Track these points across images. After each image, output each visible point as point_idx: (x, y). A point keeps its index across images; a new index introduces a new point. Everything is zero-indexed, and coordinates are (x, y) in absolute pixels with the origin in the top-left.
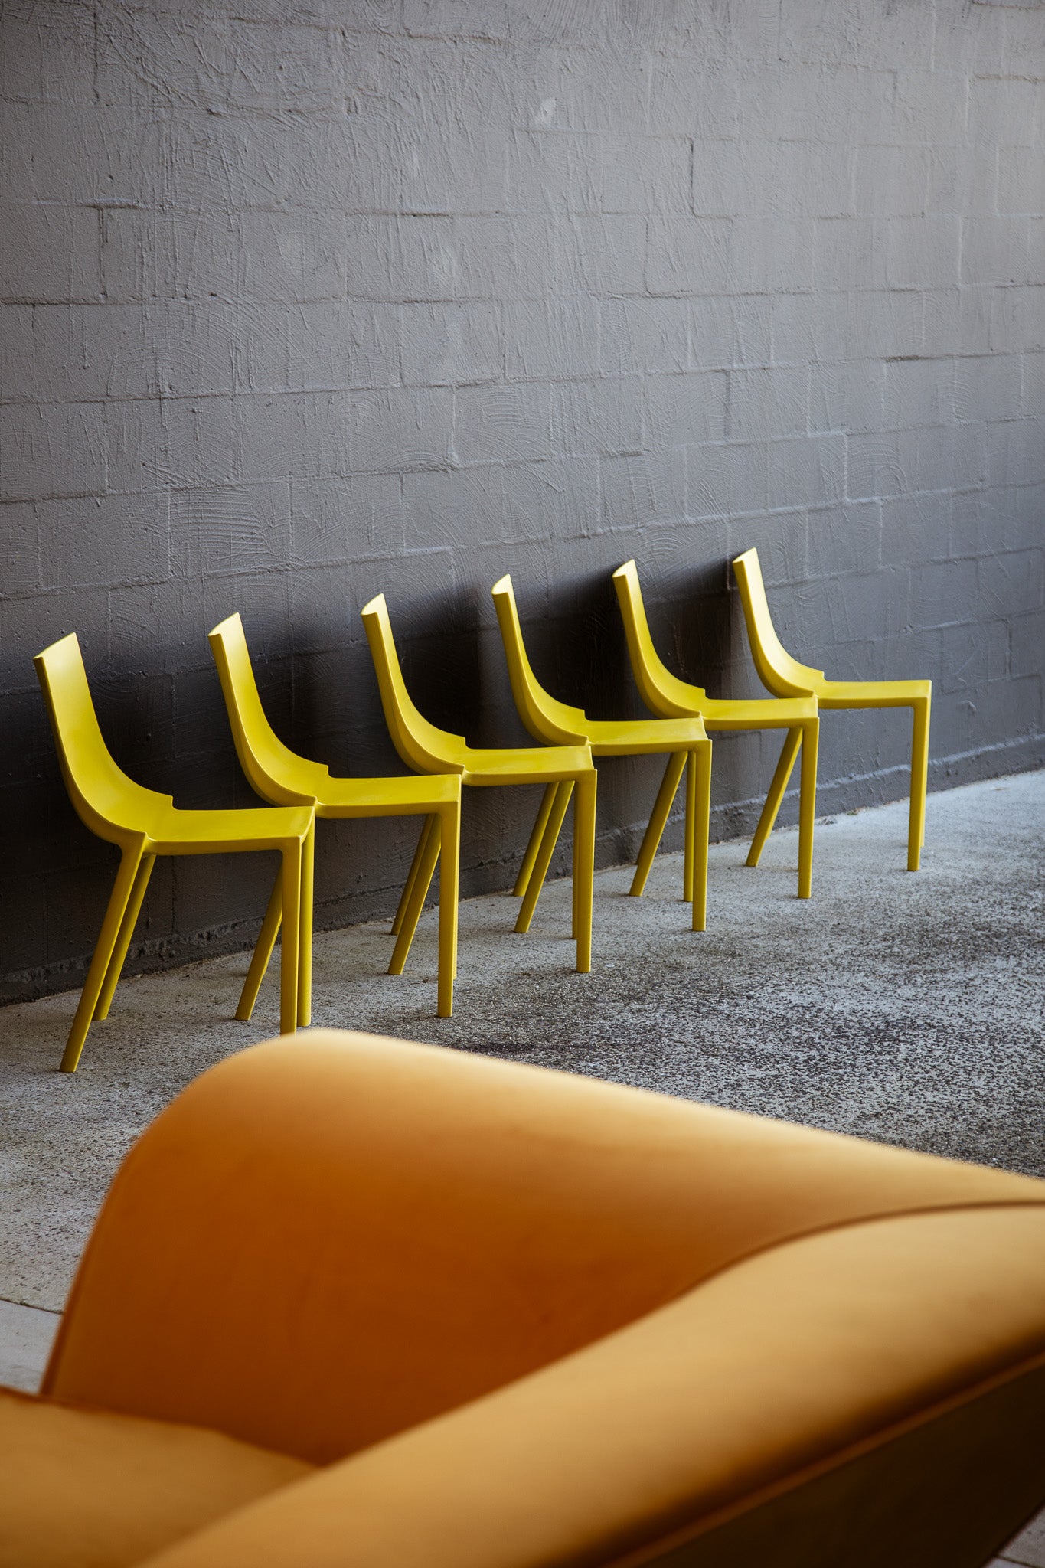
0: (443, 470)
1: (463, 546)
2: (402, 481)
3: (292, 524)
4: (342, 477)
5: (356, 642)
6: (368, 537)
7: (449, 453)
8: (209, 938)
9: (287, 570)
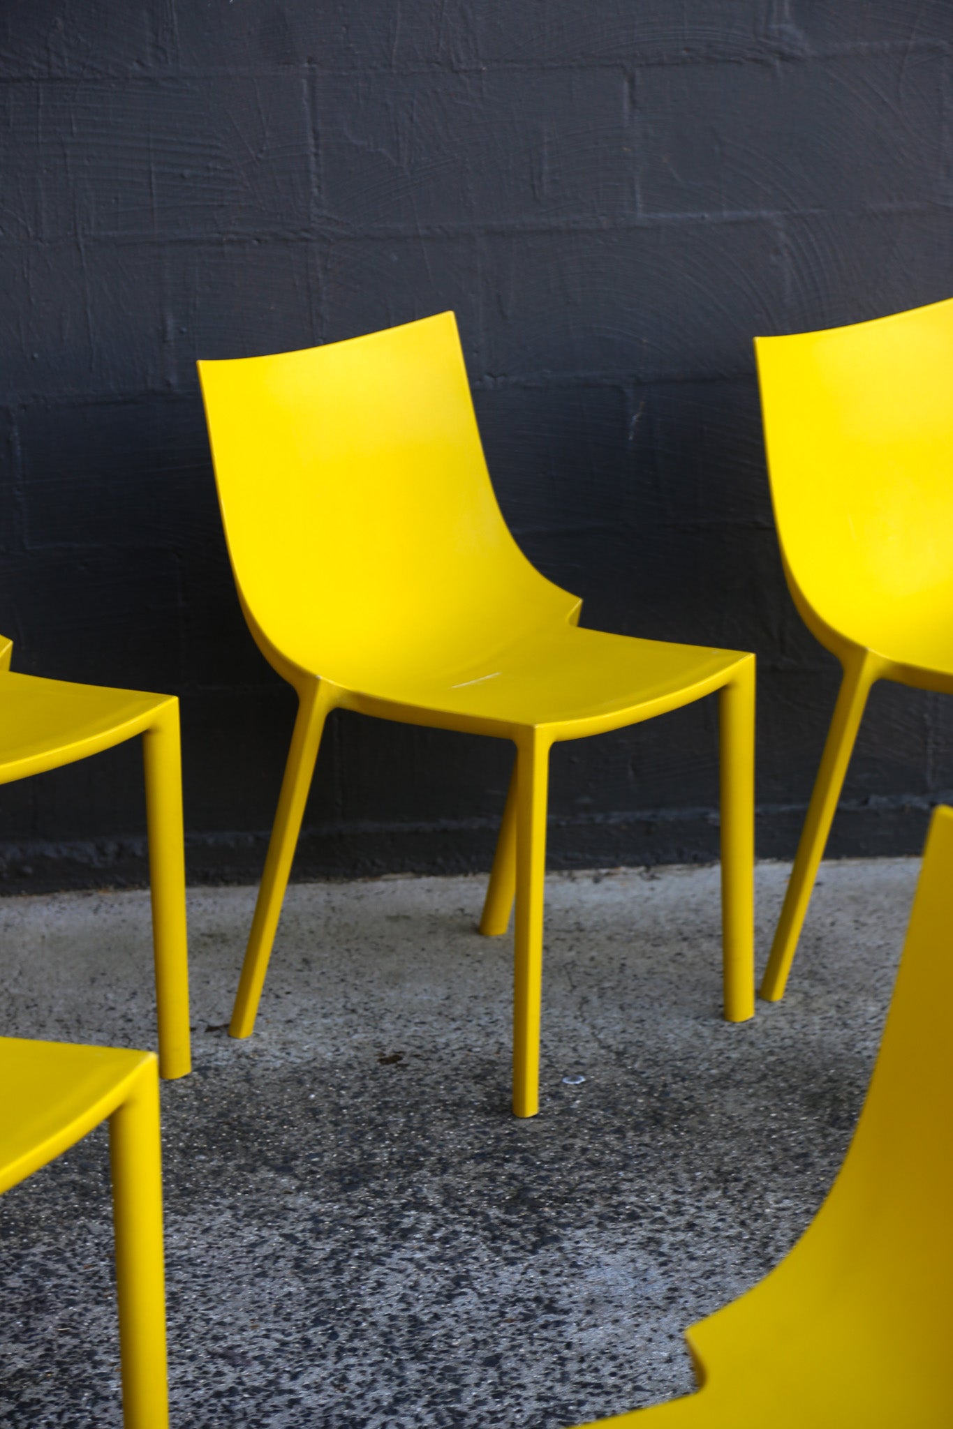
0: (755, 60)
1: (816, 211)
2: (632, 81)
3: (316, 155)
4: (457, 72)
5: (500, 379)
6: (533, 187)
7: (774, 26)
8: (119, 855)
9: (307, 240)
